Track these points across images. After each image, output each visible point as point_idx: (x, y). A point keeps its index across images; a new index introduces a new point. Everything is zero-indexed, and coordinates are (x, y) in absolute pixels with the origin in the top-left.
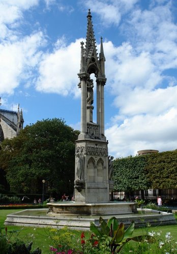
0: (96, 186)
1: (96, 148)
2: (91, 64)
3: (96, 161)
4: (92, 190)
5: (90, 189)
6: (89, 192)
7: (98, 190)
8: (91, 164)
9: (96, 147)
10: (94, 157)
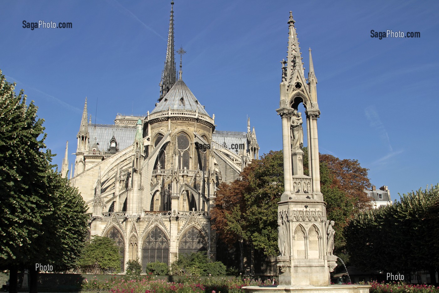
0: (308, 264)
1: (306, 211)
2: (295, 92)
3: (307, 230)
4: (299, 270)
5: (299, 268)
6: (296, 271)
7: (309, 269)
8: (301, 234)
9: (305, 209)
10: (303, 224)
